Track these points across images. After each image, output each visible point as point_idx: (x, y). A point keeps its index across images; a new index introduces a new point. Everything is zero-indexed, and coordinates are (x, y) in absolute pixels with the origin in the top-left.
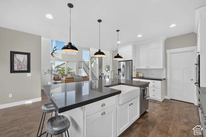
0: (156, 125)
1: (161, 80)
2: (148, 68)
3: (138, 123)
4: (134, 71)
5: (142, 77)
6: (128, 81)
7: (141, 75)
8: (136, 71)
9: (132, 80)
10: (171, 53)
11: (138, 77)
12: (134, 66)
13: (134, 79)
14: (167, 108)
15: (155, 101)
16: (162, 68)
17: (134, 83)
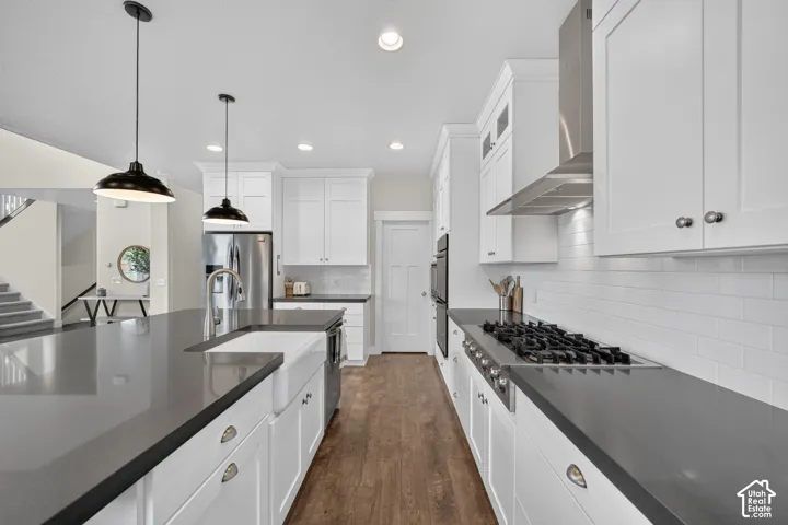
0: (370, 438)
1: (363, 301)
2: (326, 263)
3: (323, 458)
4: (279, 273)
5: (306, 295)
6: (250, 315)
7: (300, 288)
8: (282, 275)
9: (271, 307)
10: (384, 222)
11: (290, 296)
12: (278, 257)
13: (277, 306)
14: (381, 380)
15: (349, 370)
16: (365, 263)
17: (278, 321)
